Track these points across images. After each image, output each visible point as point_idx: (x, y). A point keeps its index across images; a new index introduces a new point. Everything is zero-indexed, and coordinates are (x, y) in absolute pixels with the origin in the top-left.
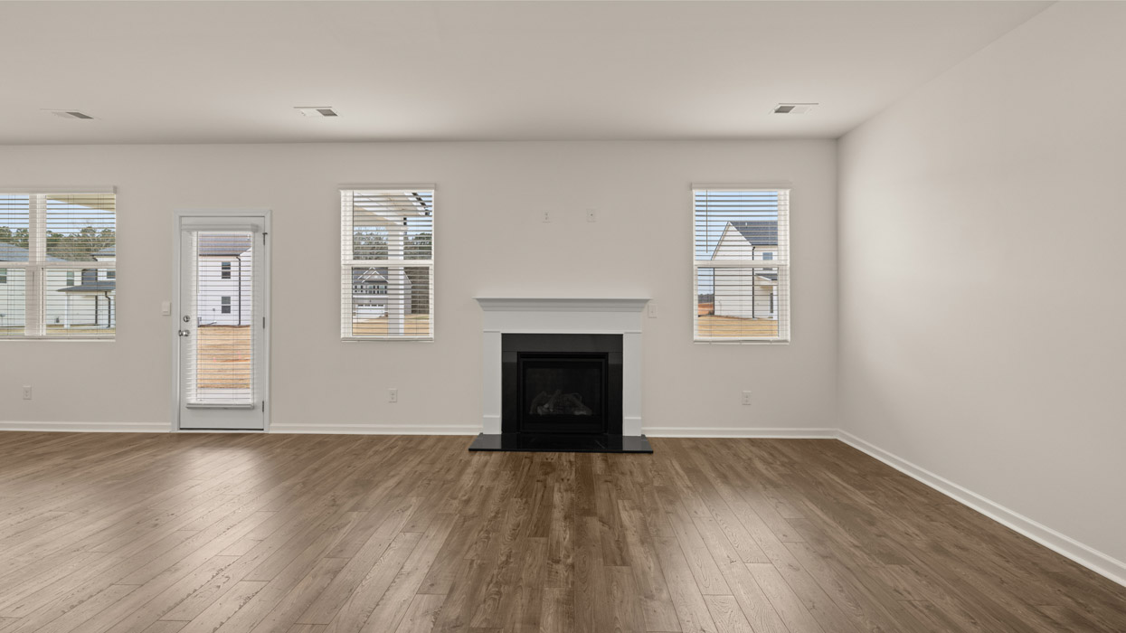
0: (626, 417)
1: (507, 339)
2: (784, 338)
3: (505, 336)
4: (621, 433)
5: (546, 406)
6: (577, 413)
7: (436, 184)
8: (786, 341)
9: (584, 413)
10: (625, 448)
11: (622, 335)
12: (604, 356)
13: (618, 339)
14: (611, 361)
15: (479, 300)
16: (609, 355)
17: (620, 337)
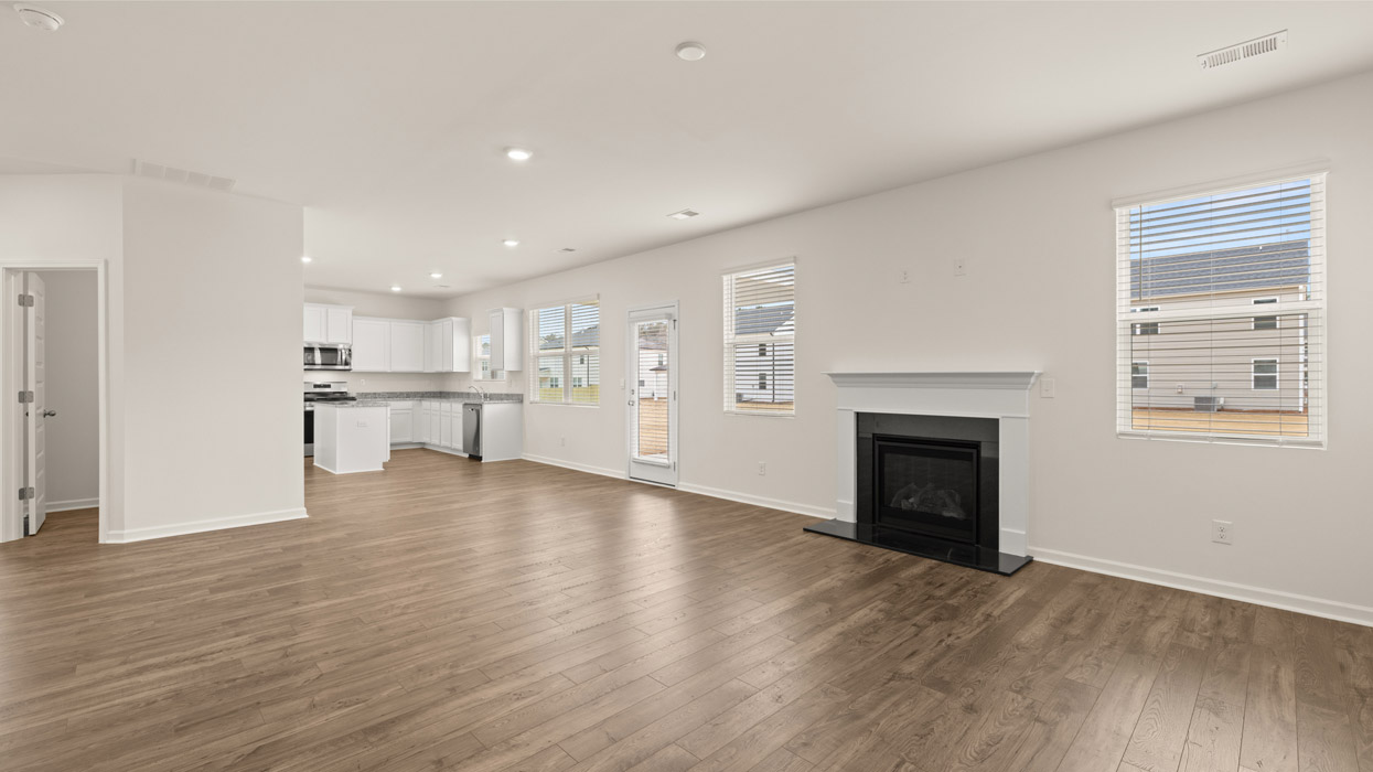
0: (1003, 529)
1: (861, 418)
2: (1312, 438)
3: (859, 415)
4: (996, 546)
5: (911, 500)
6: (946, 514)
7: (795, 257)
8: (1319, 444)
9: (954, 515)
10: (1001, 569)
11: (997, 420)
12: (976, 446)
13: (993, 425)
14: (985, 453)
15: (832, 375)
16: (982, 444)
17: (995, 422)
